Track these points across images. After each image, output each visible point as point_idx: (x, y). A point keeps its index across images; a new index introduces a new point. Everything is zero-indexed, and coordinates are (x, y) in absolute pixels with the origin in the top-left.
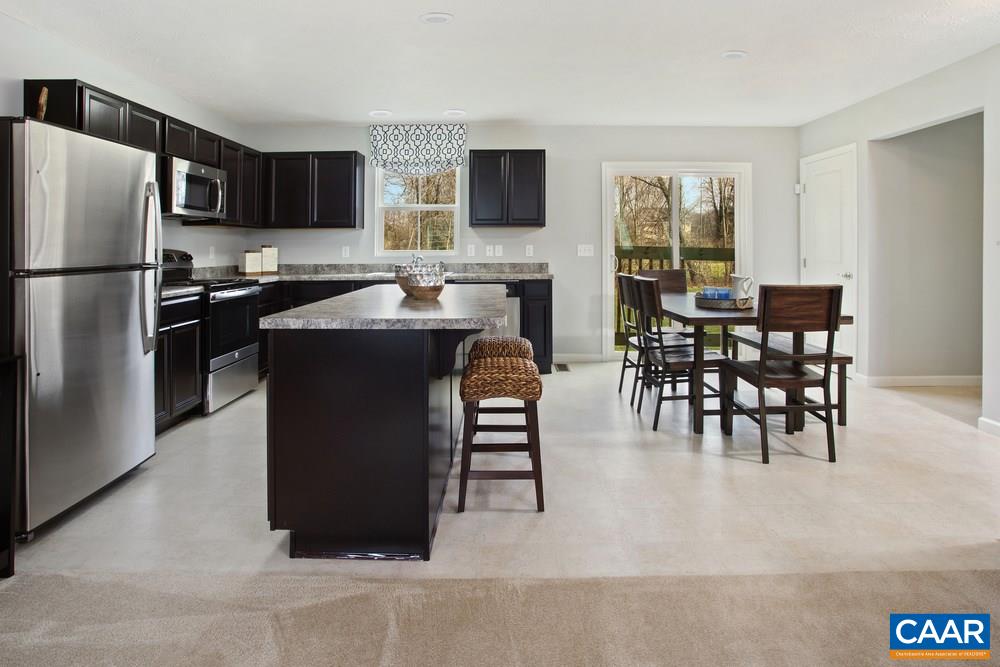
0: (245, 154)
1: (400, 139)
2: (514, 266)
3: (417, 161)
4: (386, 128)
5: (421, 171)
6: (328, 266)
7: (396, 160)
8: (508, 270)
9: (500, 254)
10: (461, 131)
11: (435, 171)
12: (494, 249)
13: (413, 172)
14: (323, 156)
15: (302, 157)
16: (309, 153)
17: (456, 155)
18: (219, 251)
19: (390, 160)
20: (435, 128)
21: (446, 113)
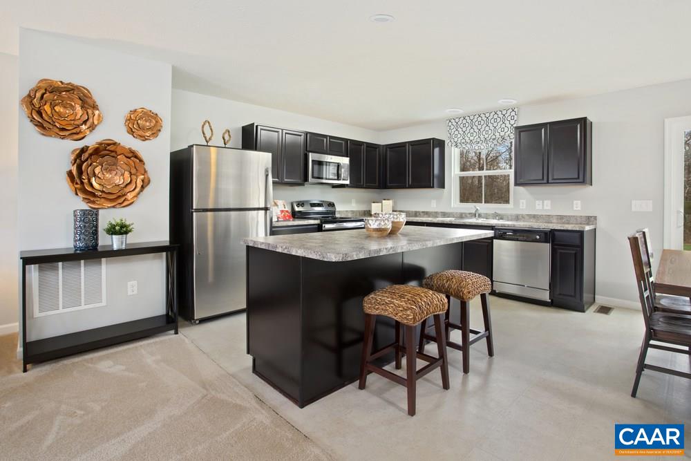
0: (367, 147)
1: (467, 126)
2: (561, 217)
3: (479, 140)
4: (457, 120)
5: (482, 147)
6: (423, 212)
7: (463, 141)
8: (555, 221)
9: (549, 208)
10: (513, 114)
11: (493, 146)
12: (543, 203)
13: (477, 148)
14: (414, 144)
15: (402, 145)
16: (406, 142)
17: (509, 132)
18: (358, 202)
19: (459, 141)
20: (492, 114)
21: (500, 102)
